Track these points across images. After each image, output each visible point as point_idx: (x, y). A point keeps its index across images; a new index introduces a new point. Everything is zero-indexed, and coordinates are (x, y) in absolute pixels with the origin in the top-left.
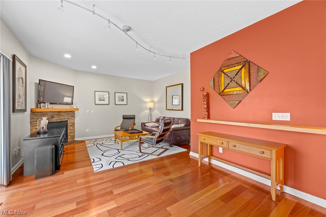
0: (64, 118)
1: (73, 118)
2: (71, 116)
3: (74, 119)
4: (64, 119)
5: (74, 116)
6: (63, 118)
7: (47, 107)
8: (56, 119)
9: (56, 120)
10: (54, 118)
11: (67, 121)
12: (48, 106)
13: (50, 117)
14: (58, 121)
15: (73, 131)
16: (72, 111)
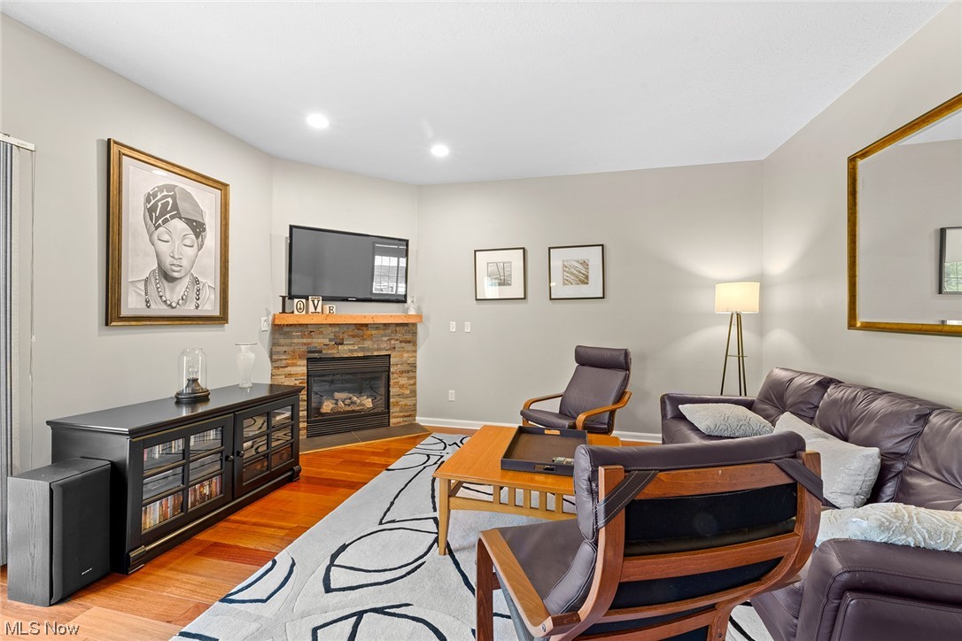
0: (378, 345)
1: (409, 347)
2: (401, 342)
3: (415, 351)
4: (378, 350)
5: (413, 342)
6: (376, 346)
7: (312, 309)
8: (351, 347)
9: (351, 351)
10: (342, 344)
11: (389, 355)
12: (316, 308)
13: (330, 340)
14: (355, 355)
15: (408, 392)
16: (406, 325)
